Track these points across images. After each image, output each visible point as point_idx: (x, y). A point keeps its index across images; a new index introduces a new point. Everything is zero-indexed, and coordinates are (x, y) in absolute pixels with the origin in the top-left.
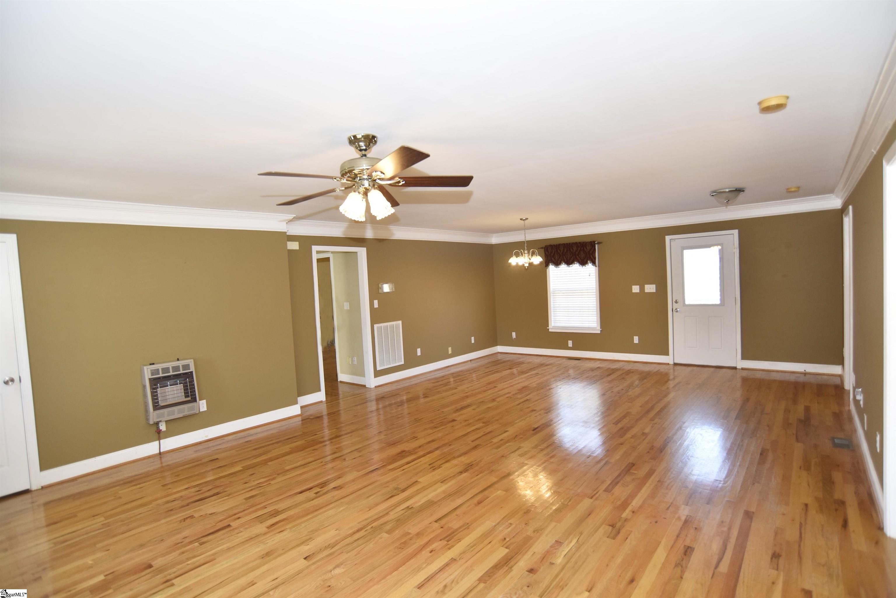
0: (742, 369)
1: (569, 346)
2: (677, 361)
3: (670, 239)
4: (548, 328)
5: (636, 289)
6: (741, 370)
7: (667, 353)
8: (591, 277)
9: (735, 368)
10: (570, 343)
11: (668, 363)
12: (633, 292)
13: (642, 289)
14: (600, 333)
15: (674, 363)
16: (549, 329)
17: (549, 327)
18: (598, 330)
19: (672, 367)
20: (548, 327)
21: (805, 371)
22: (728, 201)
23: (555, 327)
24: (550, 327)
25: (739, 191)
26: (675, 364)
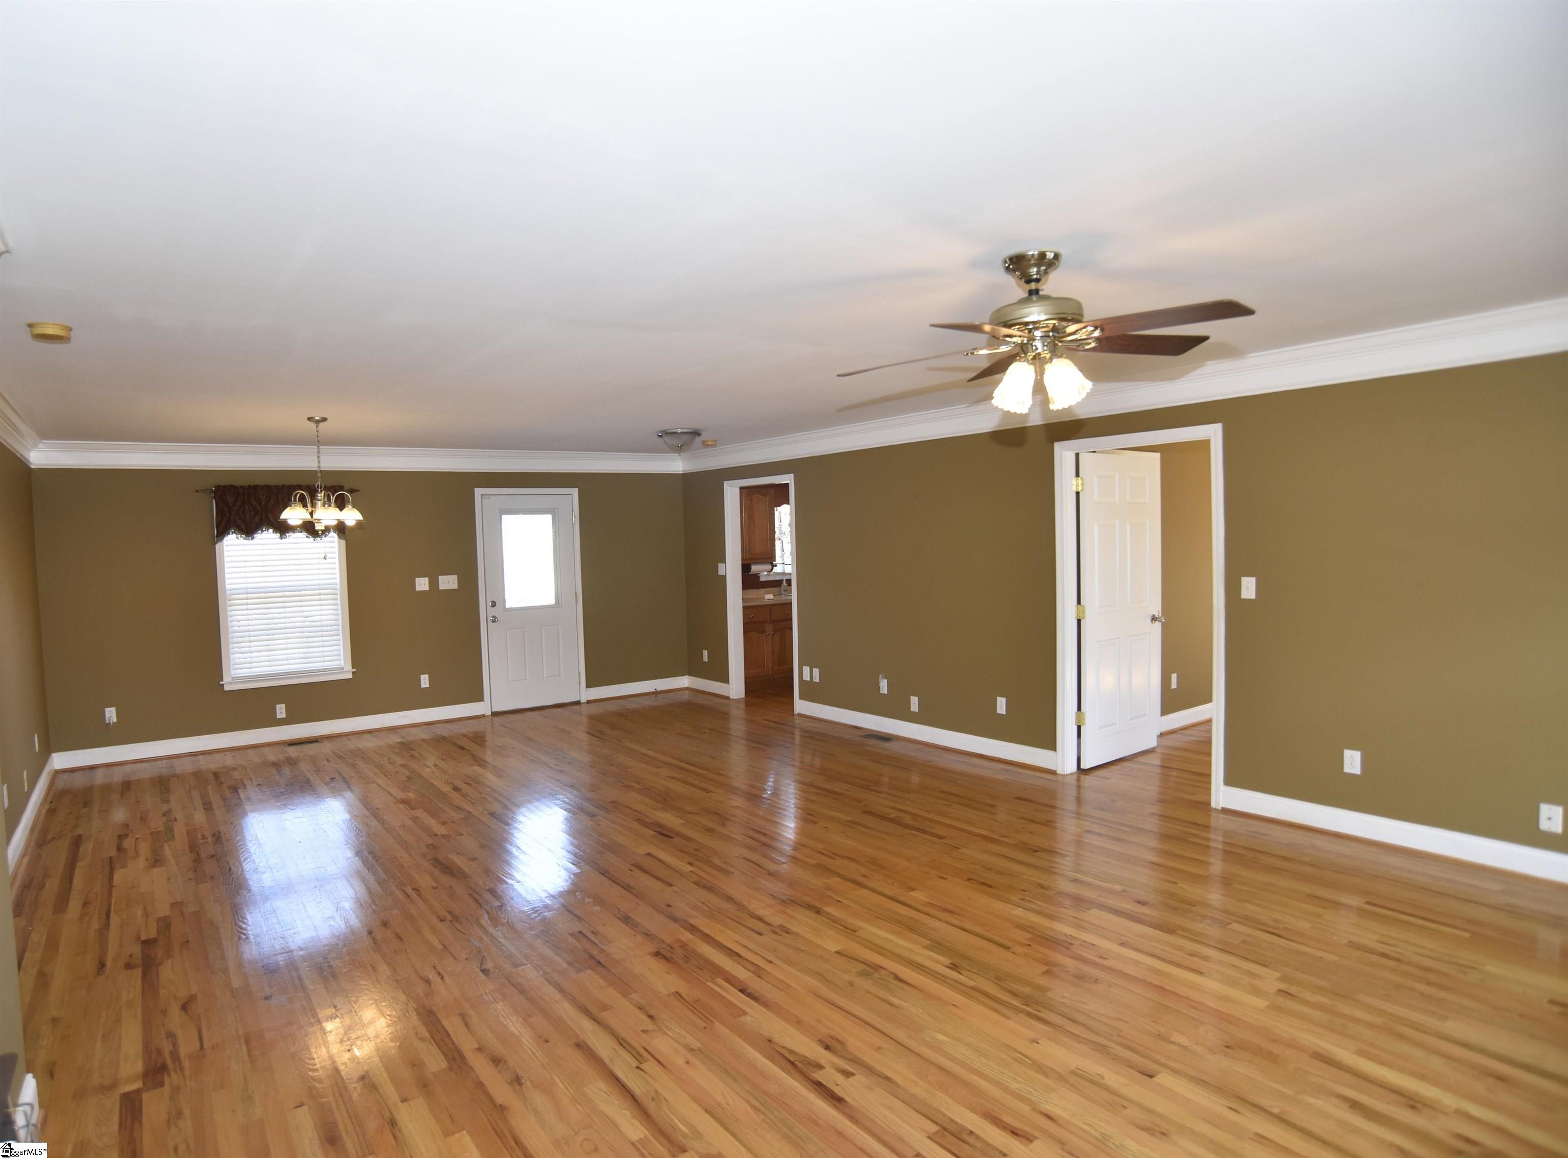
0: (588, 702)
1: (279, 716)
2: (497, 709)
3: (482, 495)
4: (221, 683)
5: (422, 584)
6: (586, 704)
7: (479, 697)
8: (328, 561)
9: (578, 703)
10: (281, 711)
11: (483, 714)
12: (417, 589)
13: (434, 583)
14: (351, 677)
15: (492, 712)
16: (223, 685)
17: (224, 680)
18: (347, 672)
19: (490, 717)
20: (222, 681)
21: (656, 689)
22: (680, 447)
23: (236, 680)
24: (226, 679)
25: (696, 433)
26: (495, 714)
